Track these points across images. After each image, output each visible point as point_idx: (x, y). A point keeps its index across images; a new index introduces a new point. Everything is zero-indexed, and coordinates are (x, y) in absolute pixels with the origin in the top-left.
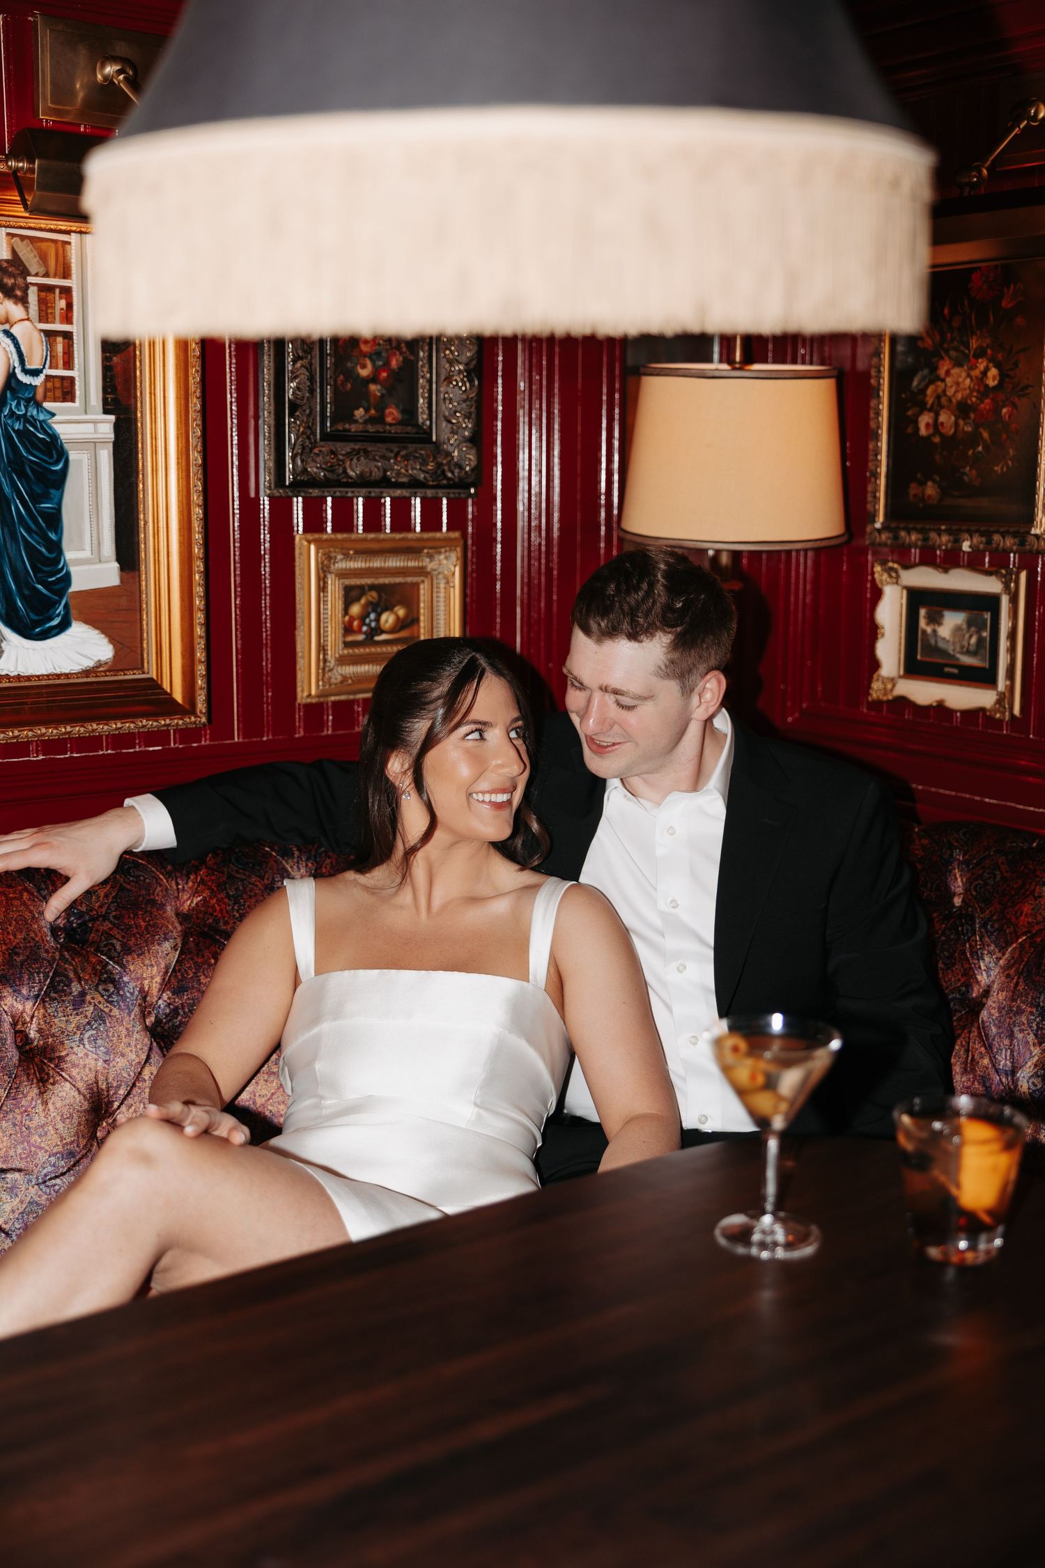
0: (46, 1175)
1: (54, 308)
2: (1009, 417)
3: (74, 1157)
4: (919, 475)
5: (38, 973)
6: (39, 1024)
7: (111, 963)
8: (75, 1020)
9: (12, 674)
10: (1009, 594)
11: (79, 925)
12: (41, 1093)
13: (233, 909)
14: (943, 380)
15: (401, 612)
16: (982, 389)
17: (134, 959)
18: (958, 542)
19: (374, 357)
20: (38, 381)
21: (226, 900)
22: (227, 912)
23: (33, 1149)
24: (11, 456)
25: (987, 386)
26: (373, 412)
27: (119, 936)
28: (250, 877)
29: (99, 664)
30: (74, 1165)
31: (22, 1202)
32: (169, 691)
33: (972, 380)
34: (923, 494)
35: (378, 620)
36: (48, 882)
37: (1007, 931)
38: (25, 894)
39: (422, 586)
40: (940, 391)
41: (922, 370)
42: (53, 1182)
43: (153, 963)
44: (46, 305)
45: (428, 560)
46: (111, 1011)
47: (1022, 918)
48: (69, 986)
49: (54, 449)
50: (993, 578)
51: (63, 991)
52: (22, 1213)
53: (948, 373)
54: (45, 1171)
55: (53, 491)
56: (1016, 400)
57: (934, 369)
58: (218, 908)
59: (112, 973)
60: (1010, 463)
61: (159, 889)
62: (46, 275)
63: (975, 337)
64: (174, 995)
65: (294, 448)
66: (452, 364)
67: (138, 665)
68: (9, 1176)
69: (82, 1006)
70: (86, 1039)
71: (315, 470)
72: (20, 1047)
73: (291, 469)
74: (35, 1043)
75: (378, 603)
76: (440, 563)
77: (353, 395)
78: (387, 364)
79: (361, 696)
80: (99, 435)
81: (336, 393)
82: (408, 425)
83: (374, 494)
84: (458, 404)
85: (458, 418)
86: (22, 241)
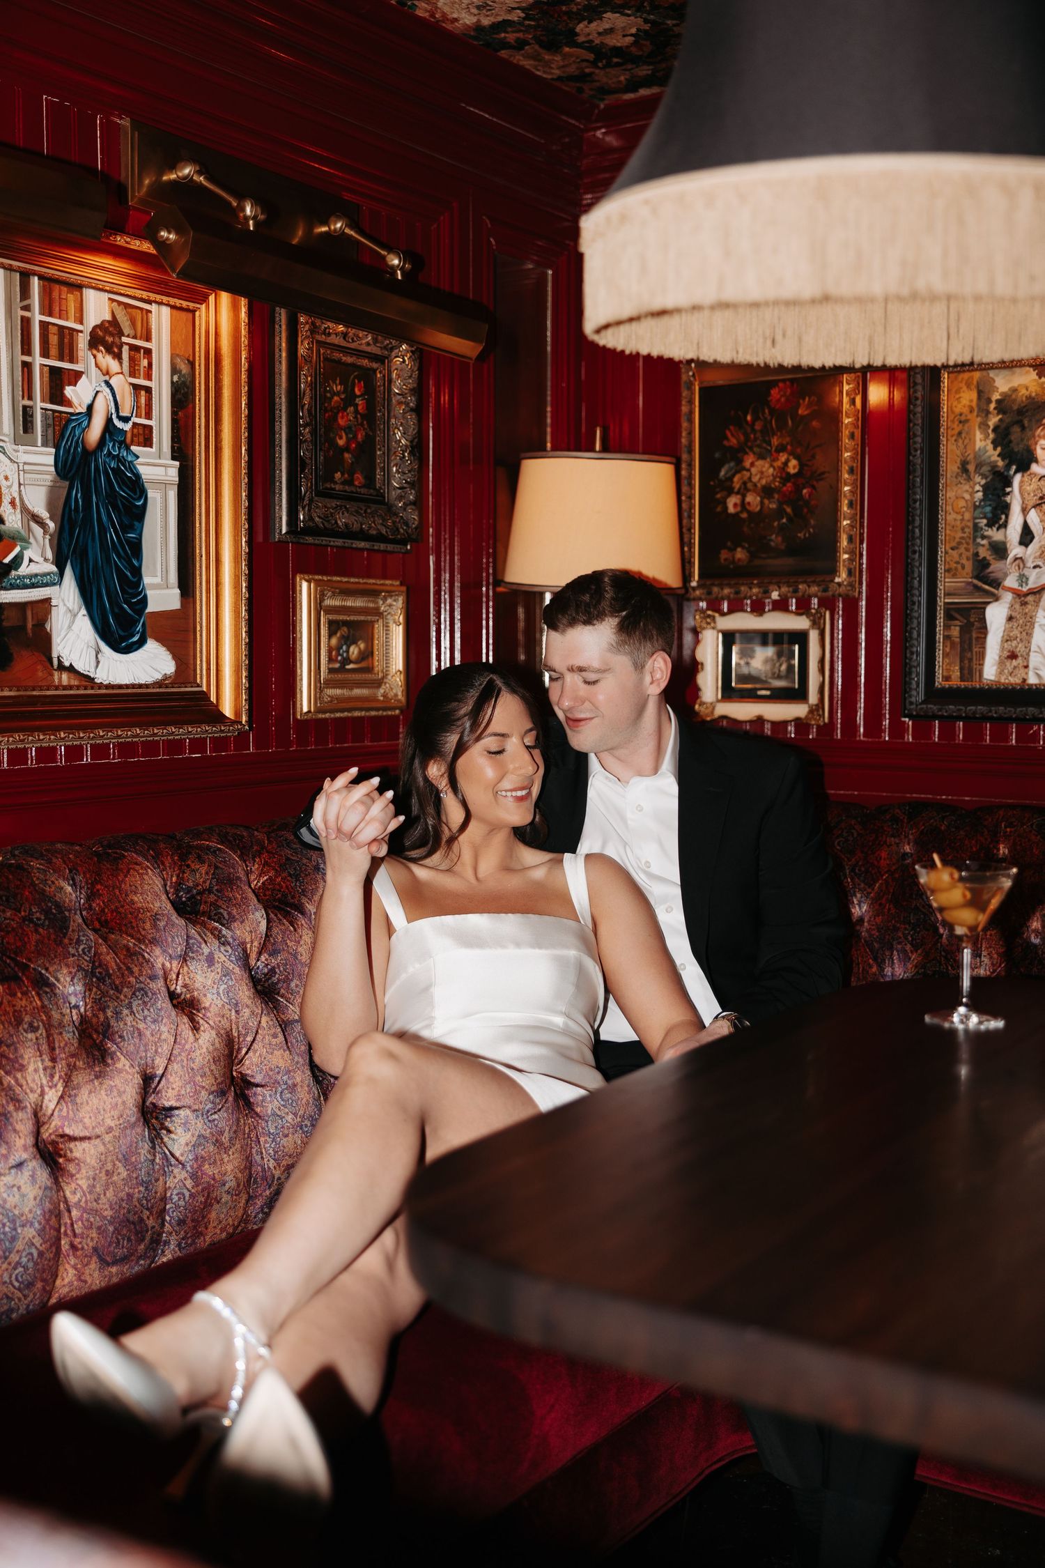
0: (208, 1111)
1: (140, 366)
2: (810, 496)
3: (224, 1095)
4: (729, 544)
6: (184, 980)
7: (223, 928)
8: (211, 976)
9: (105, 683)
10: (819, 629)
11: (189, 899)
12: (197, 1039)
13: (296, 886)
14: (749, 470)
15: (362, 646)
16: (784, 475)
17: (238, 925)
18: (767, 593)
20: (127, 427)
21: (289, 878)
22: (292, 888)
23: (198, 1088)
24: (108, 488)
25: (788, 474)
26: (346, 476)
27: (225, 907)
29: (166, 677)
30: (225, 1103)
31: (193, 1135)
32: (215, 703)
33: (774, 469)
34: (734, 557)
35: (347, 651)
36: (159, 862)
37: (873, 872)
39: (376, 625)
40: (746, 478)
41: (729, 462)
42: (214, 1117)
43: (252, 929)
44: (134, 362)
45: (381, 602)
46: (233, 968)
47: (882, 861)
48: (200, 947)
49: (137, 486)
50: (804, 617)
51: (197, 951)
52: (194, 1146)
53: (752, 464)
54: (207, 1108)
55: (136, 523)
56: (815, 483)
57: (739, 462)
58: (284, 885)
59: (226, 937)
60: (811, 530)
62: (135, 337)
63: (775, 437)
64: (270, 956)
65: (304, 500)
66: (400, 441)
67: (192, 680)
68: (182, 1113)
69: (214, 965)
70: (221, 992)
71: (317, 519)
72: (171, 1000)
73: (302, 517)
74: (182, 997)
75: (348, 637)
76: (390, 605)
77: (334, 461)
78: (355, 437)
79: (338, 715)
80: (169, 478)
81: (325, 457)
82: (370, 488)
83: (346, 545)
84: (405, 473)
85: (405, 485)
86: (119, 306)
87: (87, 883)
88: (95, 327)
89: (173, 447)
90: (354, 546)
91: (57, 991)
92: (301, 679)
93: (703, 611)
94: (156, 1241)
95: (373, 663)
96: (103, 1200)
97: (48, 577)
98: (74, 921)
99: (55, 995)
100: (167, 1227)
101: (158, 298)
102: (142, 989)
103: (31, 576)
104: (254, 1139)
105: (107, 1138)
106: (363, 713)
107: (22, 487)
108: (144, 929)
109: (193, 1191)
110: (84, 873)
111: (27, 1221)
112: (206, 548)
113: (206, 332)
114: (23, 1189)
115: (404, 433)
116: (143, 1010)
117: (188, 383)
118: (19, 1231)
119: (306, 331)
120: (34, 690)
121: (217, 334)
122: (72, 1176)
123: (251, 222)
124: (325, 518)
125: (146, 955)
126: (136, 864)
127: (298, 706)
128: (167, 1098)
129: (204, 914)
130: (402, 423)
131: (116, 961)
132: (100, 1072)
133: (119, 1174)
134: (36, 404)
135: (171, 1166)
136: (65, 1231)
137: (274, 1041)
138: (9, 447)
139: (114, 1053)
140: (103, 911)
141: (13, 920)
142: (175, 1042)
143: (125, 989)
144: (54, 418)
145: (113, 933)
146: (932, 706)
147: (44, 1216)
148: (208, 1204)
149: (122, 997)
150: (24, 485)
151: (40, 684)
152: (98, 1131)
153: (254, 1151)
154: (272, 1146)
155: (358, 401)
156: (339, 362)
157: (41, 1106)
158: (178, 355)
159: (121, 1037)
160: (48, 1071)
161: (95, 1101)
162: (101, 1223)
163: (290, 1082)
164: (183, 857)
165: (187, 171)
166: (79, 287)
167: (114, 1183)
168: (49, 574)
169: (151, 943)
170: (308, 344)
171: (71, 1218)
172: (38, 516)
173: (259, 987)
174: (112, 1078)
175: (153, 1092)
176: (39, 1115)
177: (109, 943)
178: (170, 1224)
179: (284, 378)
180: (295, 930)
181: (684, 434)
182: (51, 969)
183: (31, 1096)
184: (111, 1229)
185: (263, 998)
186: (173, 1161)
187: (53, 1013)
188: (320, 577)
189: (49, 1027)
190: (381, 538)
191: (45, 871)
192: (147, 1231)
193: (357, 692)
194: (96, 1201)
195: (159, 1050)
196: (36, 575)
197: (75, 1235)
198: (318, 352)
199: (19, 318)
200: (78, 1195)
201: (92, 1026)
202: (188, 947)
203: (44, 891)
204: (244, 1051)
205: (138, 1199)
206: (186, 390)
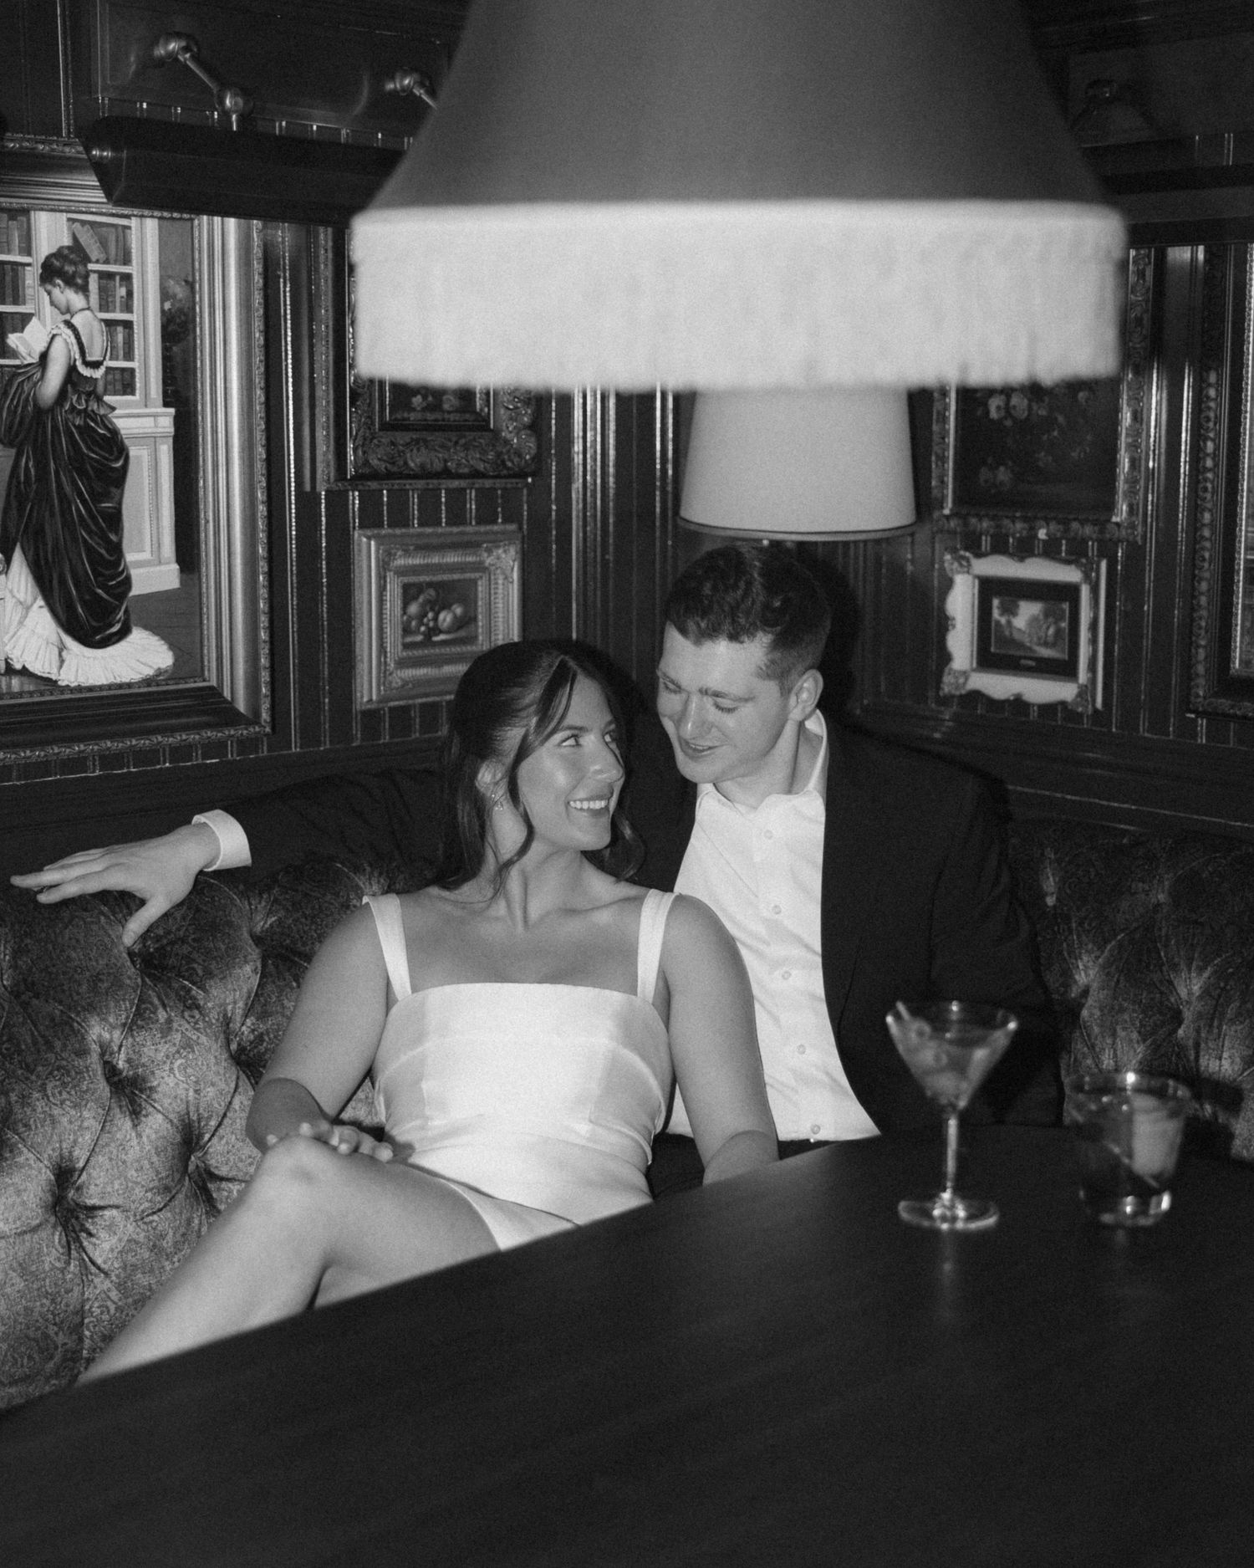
0: (143, 1211)
1: (114, 296)
2: (1087, 401)
3: (170, 1192)
4: (990, 460)
5: (124, 1000)
6: (128, 1054)
7: (194, 988)
8: (164, 1049)
9: (73, 685)
10: (1088, 584)
11: (157, 950)
12: (135, 1126)
13: (310, 929)
15: (459, 610)
17: (216, 983)
18: (1033, 532)
20: (98, 374)
21: (303, 920)
22: (304, 932)
26: (430, 399)
27: (201, 962)
28: (324, 895)
29: (159, 672)
30: (170, 1201)
31: (120, 1240)
32: (229, 699)
34: (994, 480)
35: (436, 619)
36: (123, 905)
37: (1104, 929)
38: (102, 918)
39: (480, 583)
42: (151, 1218)
43: (236, 987)
44: (107, 293)
45: (486, 555)
46: (198, 1037)
47: (1119, 915)
48: (154, 1013)
49: (114, 445)
50: (1073, 567)
51: (150, 1018)
52: (121, 1252)
54: (142, 1208)
55: (113, 490)
58: (294, 928)
59: (195, 999)
60: (1087, 449)
61: (234, 910)
62: (107, 262)
64: (257, 1020)
65: (355, 440)
67: (196, 673)
68: (107, 1213)
69: (169, 1034)
70: (176, 1069)
71: (376, 462)
72: (107, 1079)
73: (352, 462)
74: (124, 1074)
75: (436, 601)
76: (498, 558)
80: (162, 430)
82: (465, 413)
83: (431, 486)
86: (83, 226)
88: (48, 258)
89: (165, 394)
92: (362, 661)
93: (956, 551)
94: (72, 1359)
100: (88, 1343)
102: (63, 1067)
108: (78, 994)
109: (120, 1303)
113: (208, 244)
116: (60, 1093)
117: (185, 310)
121: (224, 247)
123: (233, 118)
124: (390, 460)
125: (75, 1024)
127: (356, 694)
128: (89, 1196)
129: (171, 969)
131: (32, 1034)
135: (91, 1274)
139: (16, 1144)
140: (30, 970)
142: (102, 1131)
143: (40, 1068)
145: (38, 998)
146: (1223, 701)
149: (34, 1077)
158: (170, 277)
159: (27, 1126)
165: (170, 47)
166: (25, 211)
169: (84, 1009)
173: (243, 1058)
174: (10, 1175)
175: (71, 1188)
177: (30, 1010)
178: (90, 1340)
185: (242, 1072)
188: (387, 531)
192: (56, 1348)
195: (80, 1139)
202: (139, 1013)
204: (207, 1137)
205: (40, 1314)
206: (183, 318)
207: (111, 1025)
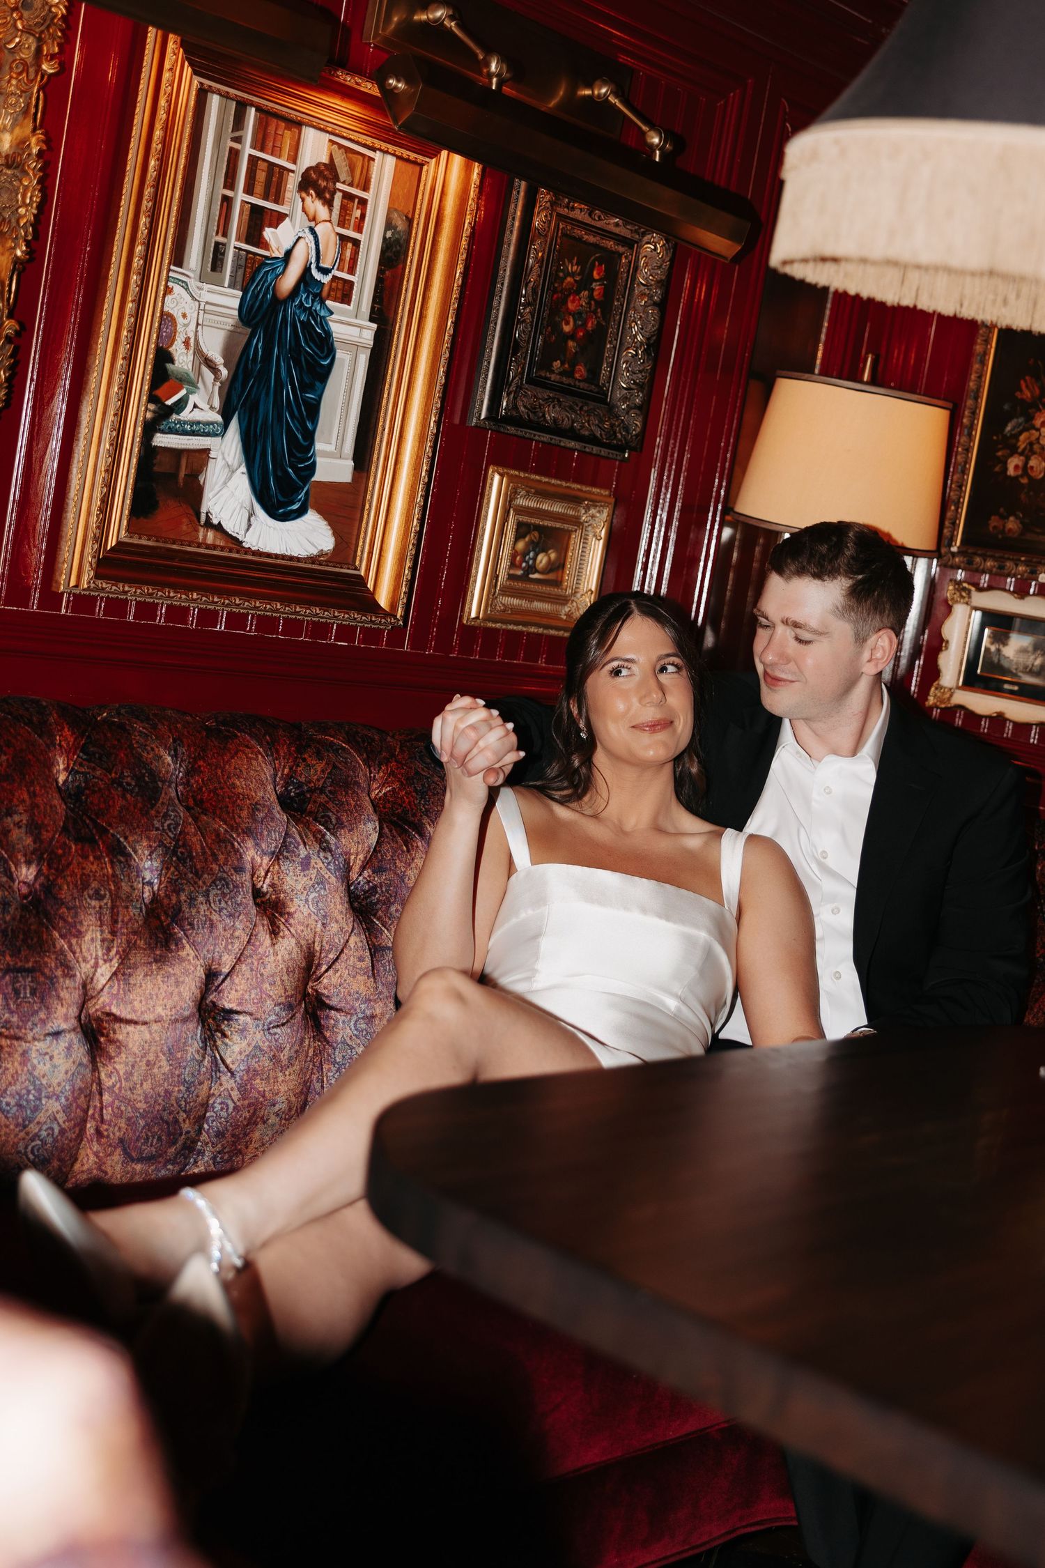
0: (270, 1023)
1: (351, 215)
3: (292, 1010)
4: (1002, 510)
5: (274, 831)
6: (273, 879)
7: (328, 833)
8: (303, 881)
11: (297, 795)
12: (273, 945)
13: (420, 803)
14: (1038, 430)
15: (553, 556)
17: (345, 833)
18: (1035, 573)
19: (576, 316)
20: (326, 279)
21: (414, 794)
22: (415, 805)
23: (264, 996)
24: (293, 344)
26: (566, 366)
27: (335, 812)
29: (322, 553)
30: (291, 1018)
31: (249, 1045)
32: (371, 590)
34: (1004, 527)
35: (535, 559)
36: (273, 750)
39: (574, 535)
40: (1033, 438)
41: (1017, 418)
42: (275, 1030)
43: (360, 841)
44: (346, 212)
45: (583, 511)
46: (329, 877)
48: (297, 848)
49: (326, 344)
51: (293, 852)
52: (247, 1056)
53: (1043, 424)
54: (270, 1019)
55: (318, 384)
57: (1030, 418)
58: (407, 800)
59: (329, 843)
62: (351, 185)
64: (374, 873)
65: (510, 385)
66: (635, 336)
67: (350, 561)
68: (241, 1018)
69: (308, 869)
70: (310, 900)
71: (522, 409)
72: (255, 898)
73: (505, 404)
74: (267, 897)
75: (538, 543)
76: (593, 516)
77: (554, 348)
78: (585, 324)
79: (511, 627)
80: (362, 340)
81: (544, 341)
82: (592, 384)
83: (553, 442)
84: (635, 373)
85: (633, 386)
86: (339, 149)
87: (189, 757)
88: (308, 169)
89: (372, 308)
90: (562, 444)
91: (133, 863)
92: (475, 581)
93: (960, 583)
94: (190, 1148)
95: (562, 577)
96: (139, 1091)
97: (211, 426)
98: (166, 794)
99: (130, 866)
100: (204, 1137)
101: (384, 146)
102: (224, 879)
103: (192, 423)
104: (317, 1064)
105: (155, 1027)
106: (541, 630)
107: (200, 327)
108: (240, 817)
109: (238, 1103)
110: (189, 746)
111: (55, 1094)
112: (391, 421)
113: (431, 189)
114: (56, 1061)
115: (642, 329)
116: (220, 901)
117: (402, 241)
118: (44, 1102)
119: (546, 202)
120: (174, 543)
121: (443, 193)
122: (111, 1058)
123: (495, 80)
124: (532, 409)
125: (236, 843)
126: (247, 747)
127: (467, 610)
128: (229, 1000)
129: (310, 814)
130: (641, 317)
131: (202, 844)
132: (160, 956)
133: (160, 1067)
134: (230, 242)
135: (220, 1072)
136: (93, 1114)
137: (359, 965)
138: (193, 284)
139: (181, 939)
140: (200, 789)
141: (102, 780)
142: (248, 942)
143: (206, 876)
144: (247, 259)
145: (206, 815)
147: (73, 1092)
148: (253, 1121)
149: (200, 883)
150: (202, 325)
151: (183, 538)
152: (147, 1017)
153: (314, 1077)
154: (336, 1076)
155: (595, 286)
156: (580, 239)
157: (92, 979)
158: (396, 210)
159: (191, 924)
160: (106, 944)
161: (150, 986)
162: (131, 1115)
163: (368, 1012)
164: (300, 750)
165: (439, 14)
166: (299, 124)
167: (154, 1076)
168: (212, 423)
169: (244, 832)
170: (546, 216)
171: (101, 1102)
172: (211, 361)
173: (356, 904)
174: (172, 966)
175: (215, 990)
176: (88, 987)
177: (199, 823)
178: (207, 1133)
179: (512, 249)
180: (408, 851)
181: (973, 377)
182: (131, 839)
183: (83, 965)
184: (142, 1123)
185: (357, 917)
186: (222, 1068)
187: (123, 884)
188: (517, 473)
189: (115, 897)
190: (593, 440)
191: (147, 736)
192: (181, 1134)
193: (538, 605)
194: (130, 1089)
195: (230, 947)
196: (198, 423)
197: (102, 1121)
198: (557, 226)
199: (228, 149)
200: (114, 1079)
201: (162, 905)
202: (285, 845)
203: (142, 756)
204: (324, 968)
205: (177, 1099)
206: (398, 248)
207: (263, 850)
